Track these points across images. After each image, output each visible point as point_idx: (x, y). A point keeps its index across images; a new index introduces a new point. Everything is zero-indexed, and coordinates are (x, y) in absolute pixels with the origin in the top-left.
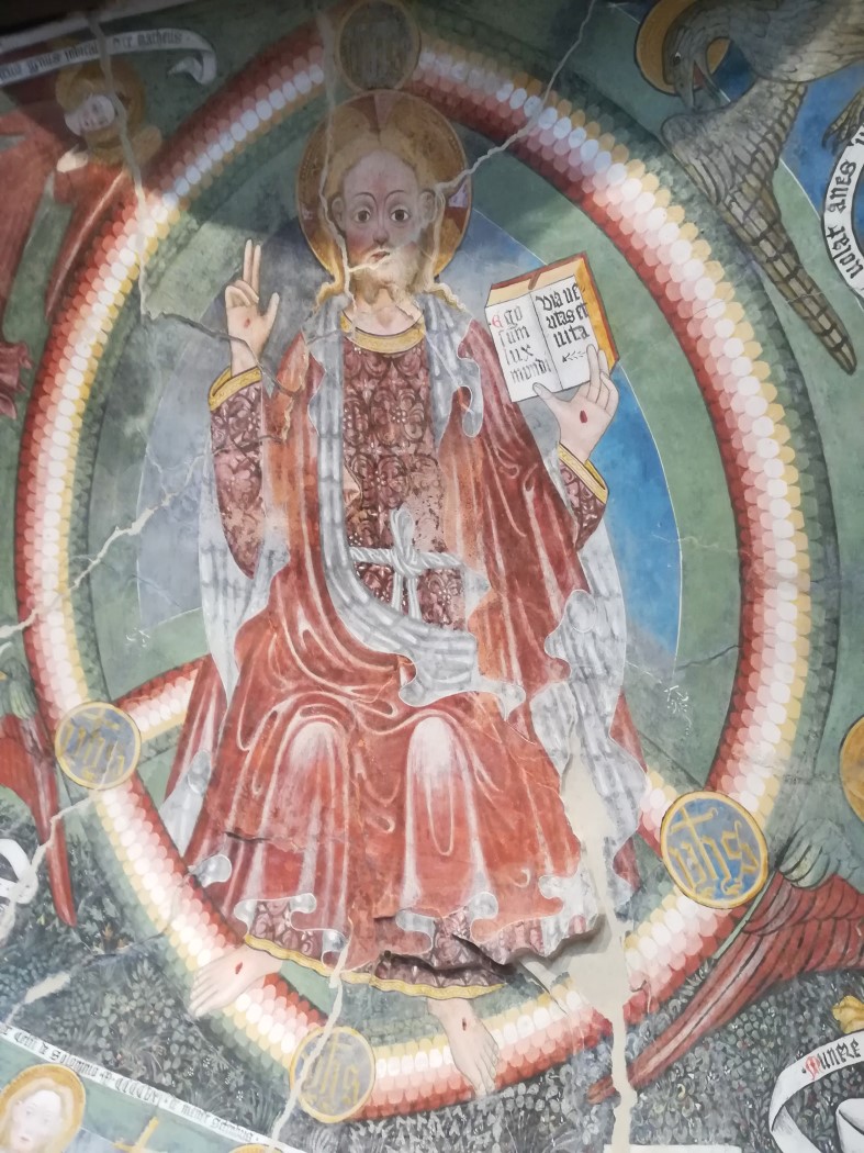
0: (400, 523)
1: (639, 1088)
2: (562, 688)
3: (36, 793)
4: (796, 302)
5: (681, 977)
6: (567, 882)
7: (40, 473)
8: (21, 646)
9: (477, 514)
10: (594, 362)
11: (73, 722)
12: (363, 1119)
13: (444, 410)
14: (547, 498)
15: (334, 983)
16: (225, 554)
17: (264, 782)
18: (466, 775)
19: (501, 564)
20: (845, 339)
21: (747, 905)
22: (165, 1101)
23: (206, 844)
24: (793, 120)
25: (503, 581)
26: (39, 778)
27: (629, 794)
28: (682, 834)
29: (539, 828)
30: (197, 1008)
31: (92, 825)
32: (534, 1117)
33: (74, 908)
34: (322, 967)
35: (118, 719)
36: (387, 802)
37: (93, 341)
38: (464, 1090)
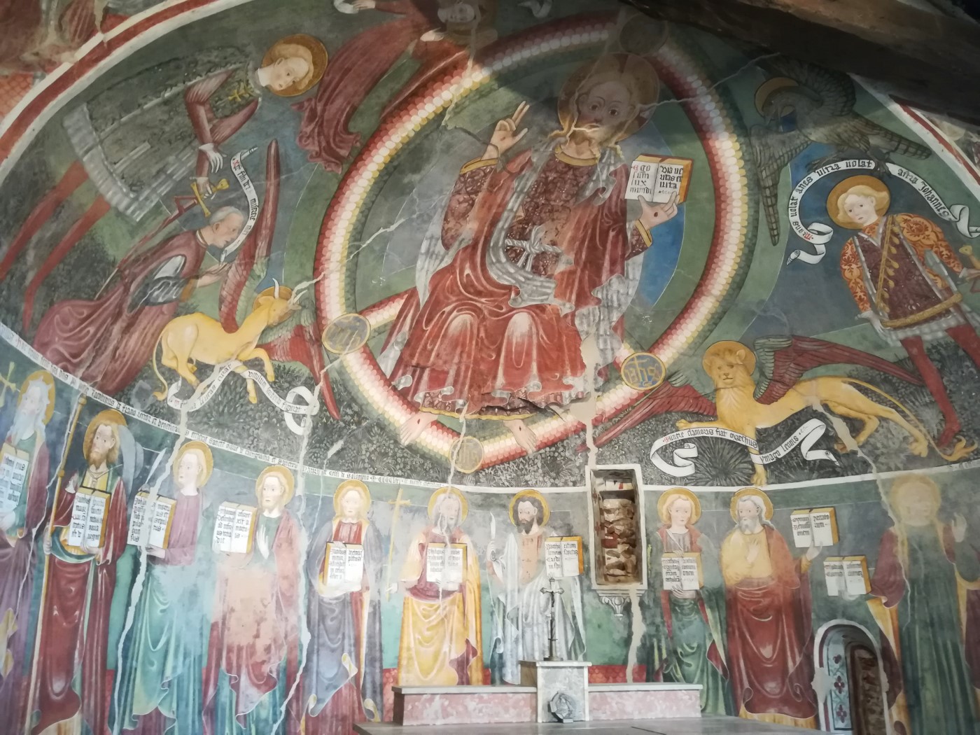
0: (537, 232)
1: (599, 447)
2: (594, 309)
3: (312, 362)
4: (768, 215)
5: (618, 412)
6: (576, 379)
7: (343, 202)
8: (313, 291)
9: (580, 235)
10: (673, 198)
11: (335, 324)
12: (482, 469)
13: (588, 193)
14: (620, 237)
15: (462, 420)
16: (438, 239)
17: (434, 343)
18: (534, 337)
19: (583, 257)
20: (778, 234)
21: (651, 390)
22: (402, 481)
23: (400, 372)
24: (801, 151)
25: (582, 263)
26: (313, 352)
27: (612, 349)
28: (631, 366)
29: (567, 358)
30: (405, 441)
31: (342, 371)
32: (554, 459)
33: (338, 411)
34: (455, 415)
35: (359, 320)
36: (492, 347)
37: (404, 135)
38: (522, 452)
